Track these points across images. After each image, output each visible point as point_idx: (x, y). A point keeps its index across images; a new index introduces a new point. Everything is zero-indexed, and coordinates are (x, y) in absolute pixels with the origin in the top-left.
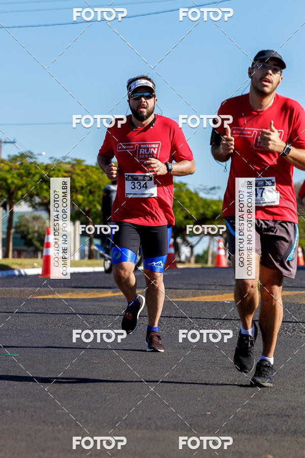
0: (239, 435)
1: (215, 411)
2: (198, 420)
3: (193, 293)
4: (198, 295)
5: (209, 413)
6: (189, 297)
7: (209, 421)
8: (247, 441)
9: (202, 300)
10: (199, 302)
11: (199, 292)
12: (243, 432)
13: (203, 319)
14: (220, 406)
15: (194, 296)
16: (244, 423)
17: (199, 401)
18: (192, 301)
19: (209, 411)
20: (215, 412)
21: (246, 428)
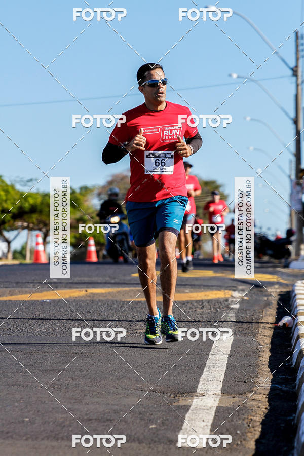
0: (59, 442)
1: (34, 416)
2: (15, 427)
3: (10, 291)
4: (16, 294)
5: (27, 419)
6: (7, 296)
7: (27, 427)
8: (67, 448)
9: (20, 299)
10: (17, 301)
11: (17, 290)
12: (62, 439)
13: (21, 319)
14: (38, 412)
15: (11, 295)
16: (64, 429)
17: (17, 407)
18: (9, 301)
19: (26, 418)
20: (33, 418)
21: (66, 434)
